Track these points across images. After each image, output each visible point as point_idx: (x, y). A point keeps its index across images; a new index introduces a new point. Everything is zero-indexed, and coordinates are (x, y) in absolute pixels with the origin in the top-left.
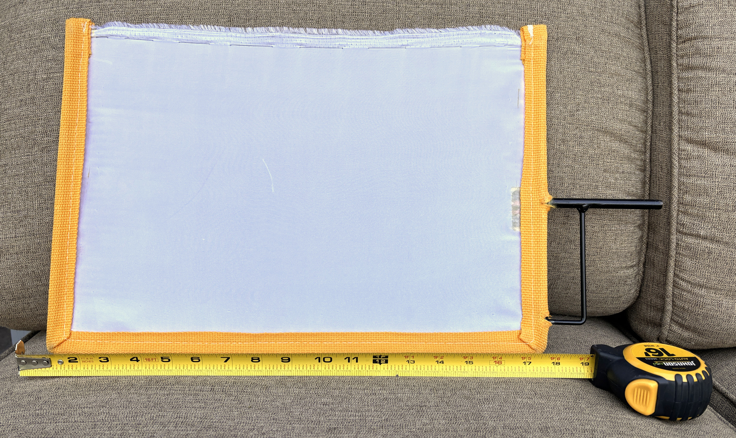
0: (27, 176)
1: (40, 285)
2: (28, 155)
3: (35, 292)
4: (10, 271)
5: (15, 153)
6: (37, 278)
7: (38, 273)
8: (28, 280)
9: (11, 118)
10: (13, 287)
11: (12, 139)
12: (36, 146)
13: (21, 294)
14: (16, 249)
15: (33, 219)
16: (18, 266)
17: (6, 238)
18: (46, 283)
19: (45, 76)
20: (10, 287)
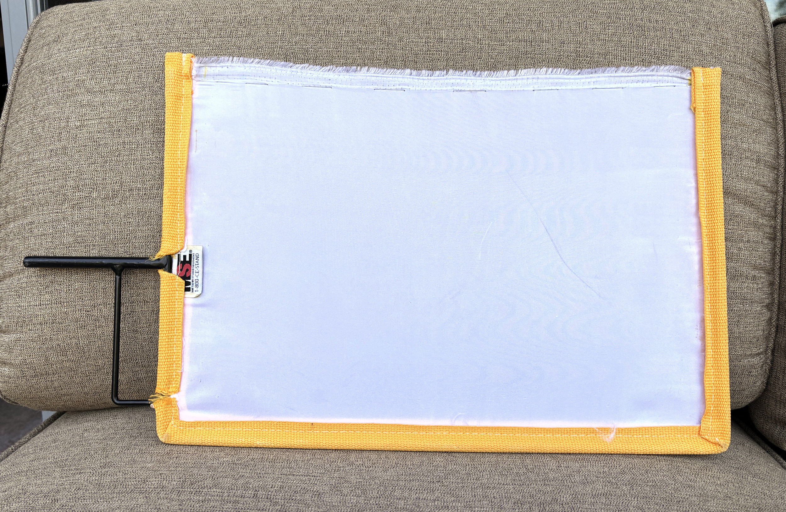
0: (55, 236)
1: (66, 361)
2: (57, 212)
3: (59, 368)
4: (33, 344)
5: (43, 210)
6: (63, 352)
7: (64, 347)
8: (52, 355)
9: (39, 170)
10: (35, 362)
11: (40, 193)
12: (66, 202)
13: (44, 370)
14: (40, 319)
15: (60, 285)
16: (41, 339)
17: (30, 306)
18: (72, 358)
19: (78, 124)
20: (32, 362)
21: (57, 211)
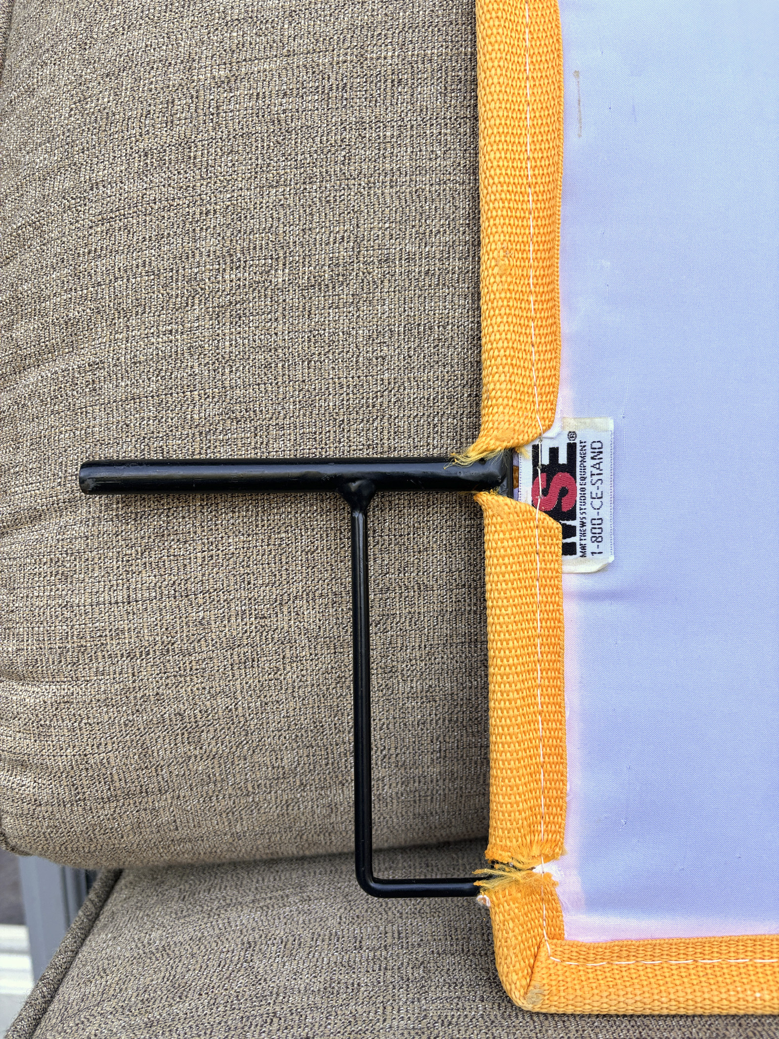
0: (167, 403)
1: (196, 757)
2: (171, 331)
3: (177, 775)
4: (107, 712)
5: (128, 327)
6: (190, 733)
7: (193, 720)
8: (160, 741)
9: (112, 211)
10: (112, 761)
11: (116, 279)
12: (197, 302)
13: (136, 783)
14: (129, 641)
15: (185, 542)
16: (132, 697)
17: (98, 604)
18: (214, 750)
19: (222, 73)
20: (105, 761)
21: (169, 328)
